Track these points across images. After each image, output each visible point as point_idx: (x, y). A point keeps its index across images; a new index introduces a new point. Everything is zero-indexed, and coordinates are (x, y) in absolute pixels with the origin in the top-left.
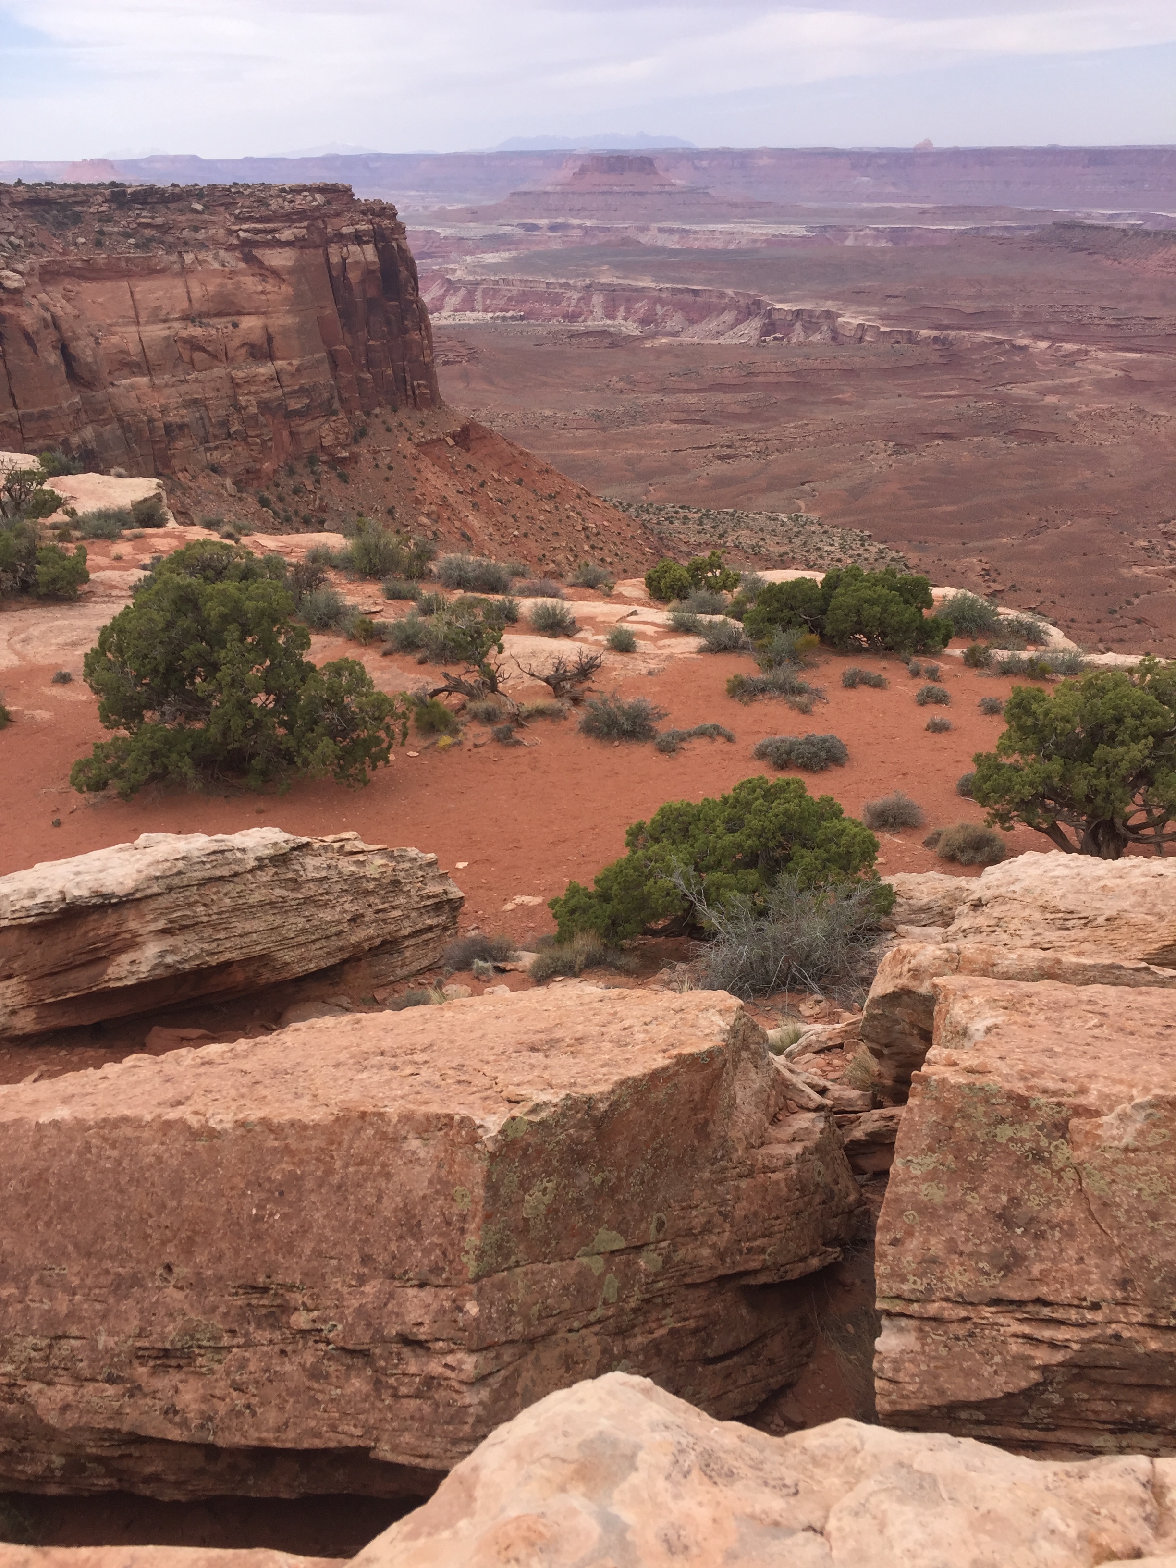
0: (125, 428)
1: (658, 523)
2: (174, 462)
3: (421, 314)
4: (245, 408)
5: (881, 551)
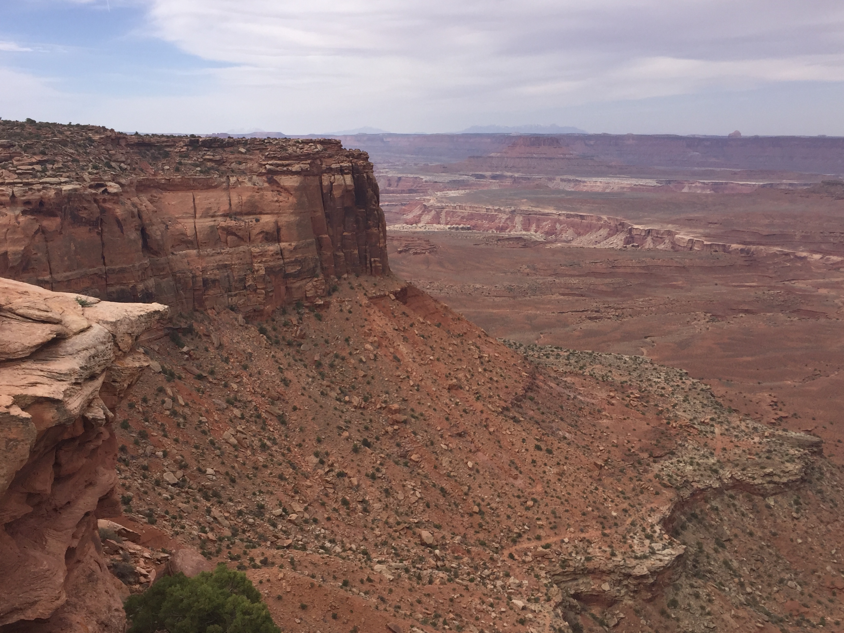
0: (177, 280)
1: (539, 357)
2: (207, 303)
4: (258, 271)
5: (694, 384)
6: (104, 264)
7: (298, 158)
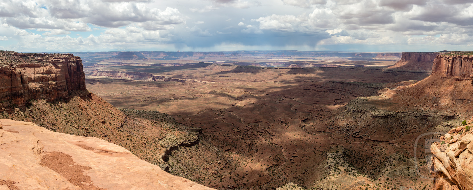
0: (29, 90)
2: (36, 97)
3: (83, 75)
4: (50, 89)
5: (170, 117)
6: (11, 86)
7: (62, 59)
